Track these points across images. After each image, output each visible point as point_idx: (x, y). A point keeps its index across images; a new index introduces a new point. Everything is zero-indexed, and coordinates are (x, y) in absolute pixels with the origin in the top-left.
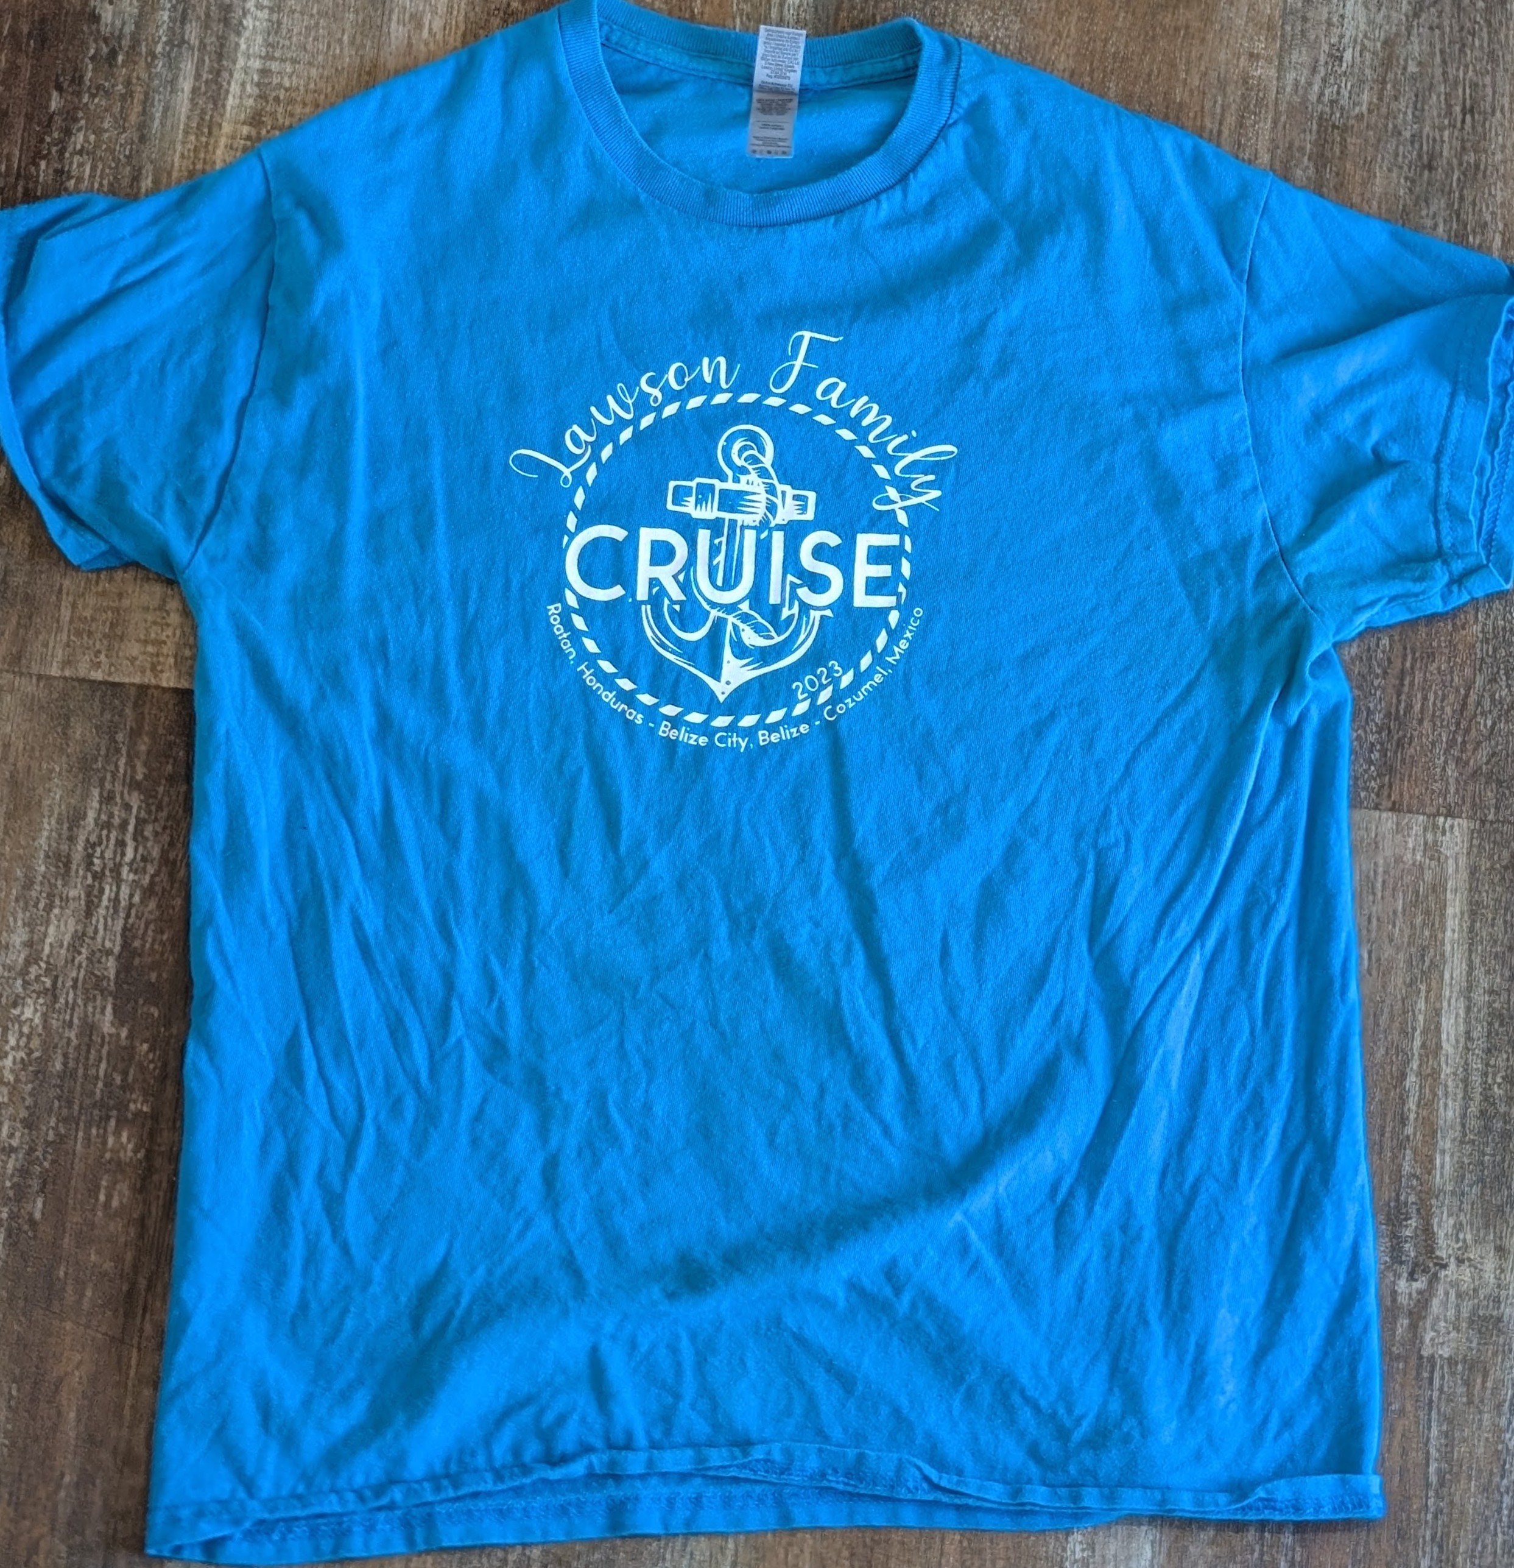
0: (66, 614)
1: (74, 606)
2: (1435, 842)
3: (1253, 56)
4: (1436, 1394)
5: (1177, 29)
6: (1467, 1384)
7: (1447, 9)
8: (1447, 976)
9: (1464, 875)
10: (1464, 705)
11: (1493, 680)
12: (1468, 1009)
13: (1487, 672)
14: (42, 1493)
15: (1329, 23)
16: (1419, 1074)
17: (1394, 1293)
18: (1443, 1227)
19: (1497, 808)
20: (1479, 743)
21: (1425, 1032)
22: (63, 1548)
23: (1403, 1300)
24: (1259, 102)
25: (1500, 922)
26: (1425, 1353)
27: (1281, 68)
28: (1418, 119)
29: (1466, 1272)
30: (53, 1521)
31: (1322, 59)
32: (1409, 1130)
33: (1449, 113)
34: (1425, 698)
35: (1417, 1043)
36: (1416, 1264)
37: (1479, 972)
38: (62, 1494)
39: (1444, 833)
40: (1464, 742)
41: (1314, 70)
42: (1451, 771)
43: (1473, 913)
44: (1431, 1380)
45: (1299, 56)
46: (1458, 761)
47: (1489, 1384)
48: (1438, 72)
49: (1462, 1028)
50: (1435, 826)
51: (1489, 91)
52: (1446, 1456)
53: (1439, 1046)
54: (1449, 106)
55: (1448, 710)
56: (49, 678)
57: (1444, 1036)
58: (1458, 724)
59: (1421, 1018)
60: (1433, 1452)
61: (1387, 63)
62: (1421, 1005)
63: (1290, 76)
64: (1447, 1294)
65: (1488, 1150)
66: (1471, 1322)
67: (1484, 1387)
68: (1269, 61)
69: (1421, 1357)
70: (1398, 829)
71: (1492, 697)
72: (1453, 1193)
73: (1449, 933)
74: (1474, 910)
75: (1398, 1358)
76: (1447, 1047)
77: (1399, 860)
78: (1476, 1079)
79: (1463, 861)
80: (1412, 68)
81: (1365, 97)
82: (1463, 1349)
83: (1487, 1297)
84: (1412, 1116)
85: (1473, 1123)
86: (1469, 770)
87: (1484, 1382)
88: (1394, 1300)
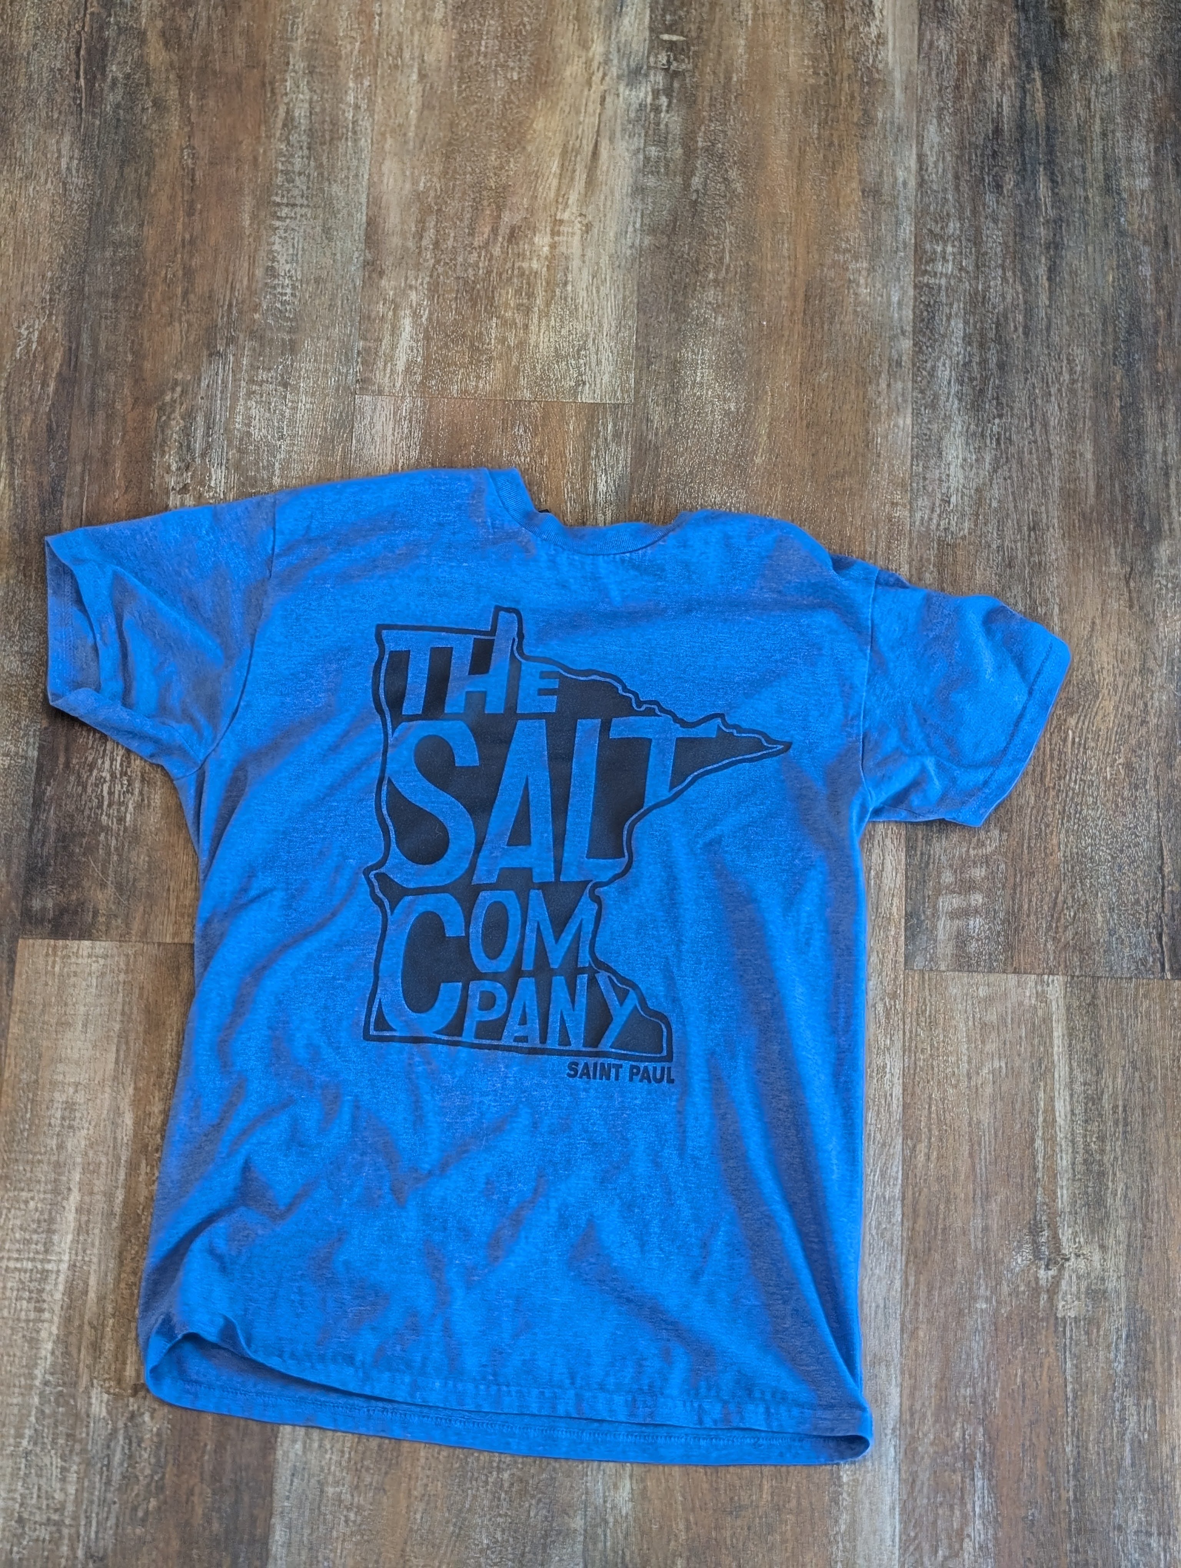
0: (173, 903)
1: (178, 898)
2: (1043, 991)
3: (894, 504)
4: (1068, 1341)
5: (844, 490)
6: (1087, 1333)
7: (1014, 466)
8: (1056, 1076)
9: (1063, 1011)
10: (1055, 904)
11: (1073, 886)
12: (1071, 1096)
13: (1069, 882)
14: (194, 1458)
15: (940, 480)
16: (1043, 1139)
17: (1037, 1279)
18: (1065, 1234)
19: (1081, 968)
20: (1066, 927)
21: (1045, 1111)
22: (209, 1491)
23: (1042, 1282)
24: (900, 532)
25: (1087, 1039)
26: (1059, 1316)
27: (911, 510)
28: (1001, 537)
29: (1082, 1264)
30: (202, 1474)
31: (937, 503)
32: (1039, 1175)
33: (1020, 530)
34: (1030, 901)
35: (1041, 1119)
36: (1049, 1260)
37: (1077, 1072)
38: (206, 1457)
39: (1048, 985)
40: (1057, 927)
41: (933, 510)
42: (1050, 945)
43: (1070, 1035)
44: (1064, 1332)
45: (923, 502)
46: (1054, 939)
47: (1102, 1333)
48: (1011, 505)
49: (1068, 1108)
50: (1042, 981)
51: (1044, 516)
52: (1077, 1379)
53: (1054, 1120)
54: (1020, 527)
55: (1046, 907)
56: (165, 944)
57: (1057, 1114)
58: (1052, 916)
59: (1042, 1103)
60: (1069, 1378)
61: (979, 502)
62: (1041, 1095)
63: (918, 515)
64: (1071, 1277)
65: (1090, 1184)
66: (1087, 1294)
67: (1098, 1336)
68: (904, 506)
69: (1057, 1318)
70: (1019, 985)
71: (1073, 897)
72: (1070, 1213)
73: (1056, 1049)
74: (1071, 1033)
75: (1042, 1320)
76: (1060, 1121)
77: (1021, 1004)
78: (1079, 1139)
79: (1061, 1002)
80: (995, 504)
81: (966, 525)
82: (1083, 1312)
83: (1096, 1278)
84: (1041, 1166)
85: (1080, 1168)
86: (1061, 945)
87: (1098, 1332)
88: (1037, 1283)
